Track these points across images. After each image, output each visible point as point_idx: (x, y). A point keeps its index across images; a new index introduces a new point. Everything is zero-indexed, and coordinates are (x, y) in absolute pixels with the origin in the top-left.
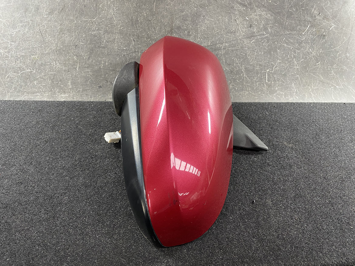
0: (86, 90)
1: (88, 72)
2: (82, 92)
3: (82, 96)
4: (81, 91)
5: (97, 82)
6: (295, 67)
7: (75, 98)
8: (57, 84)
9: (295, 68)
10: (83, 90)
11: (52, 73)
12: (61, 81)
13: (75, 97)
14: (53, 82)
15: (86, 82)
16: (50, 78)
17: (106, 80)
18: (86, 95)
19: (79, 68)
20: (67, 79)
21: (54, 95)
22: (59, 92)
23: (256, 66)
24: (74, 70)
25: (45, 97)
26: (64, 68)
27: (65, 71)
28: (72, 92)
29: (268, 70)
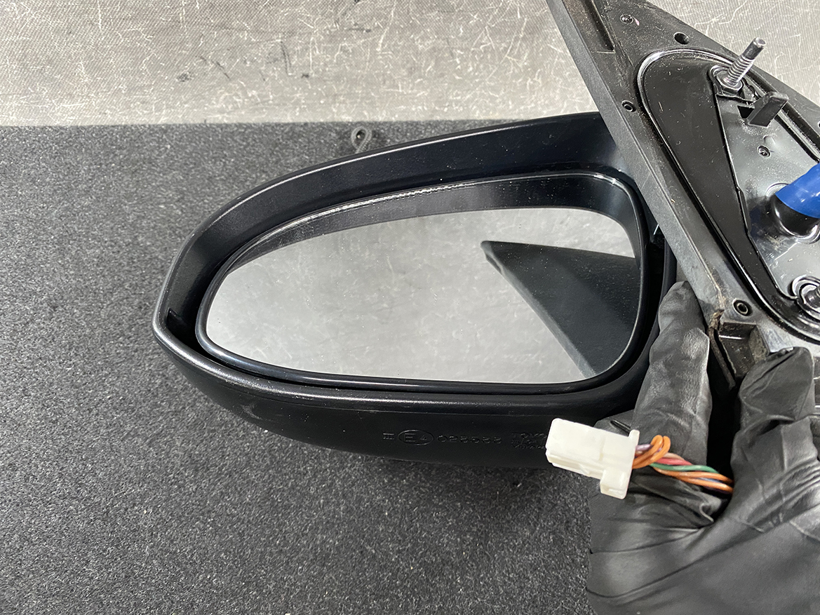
0: (141, 88)
1: (138, 33)
2: (129, 93)
3: (129, 108)
4: (123, 92)
5: (173, 65)
6: (800, 10)
7: (107, 111)
8: (40, 71)
9: (798, 14)
10: (131, 89)
11: (16, 39)
12: (50, 62)
13: (109, 109)
14: (25, 66)
15: (134, 64)
16: (11, 53)
17: (202, 58)
18: (143, 103)
19: (104, 21)
20: (70, 57)
21: (38, 103)
22: (52, 96)
23: (682, 7)
24: (89, 27)
25: (10, 113)
26: (52, 24)
27: (57, 31)
28: (97, 94)
29: (714, 20)
